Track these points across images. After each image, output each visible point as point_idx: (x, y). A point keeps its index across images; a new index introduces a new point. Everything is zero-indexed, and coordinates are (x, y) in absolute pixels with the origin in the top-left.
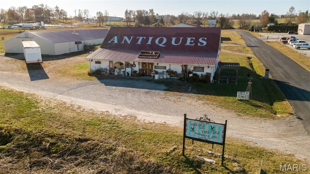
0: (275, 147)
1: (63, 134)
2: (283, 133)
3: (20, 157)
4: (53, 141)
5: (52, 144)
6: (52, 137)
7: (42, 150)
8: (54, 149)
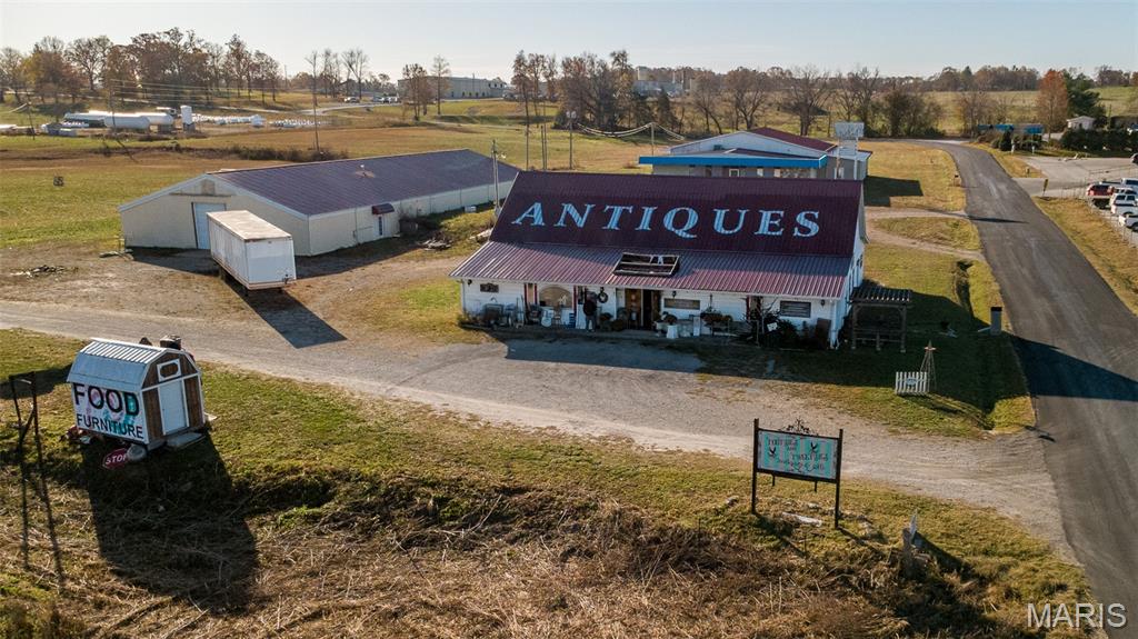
0: (961, 495)
1: (459, 479)
2: (989, 470)
3: (368, 531)
4: (441, 494)
5: (441, 502)
6: (432, 486)
7: (418, 514)
8: (446, 511)
